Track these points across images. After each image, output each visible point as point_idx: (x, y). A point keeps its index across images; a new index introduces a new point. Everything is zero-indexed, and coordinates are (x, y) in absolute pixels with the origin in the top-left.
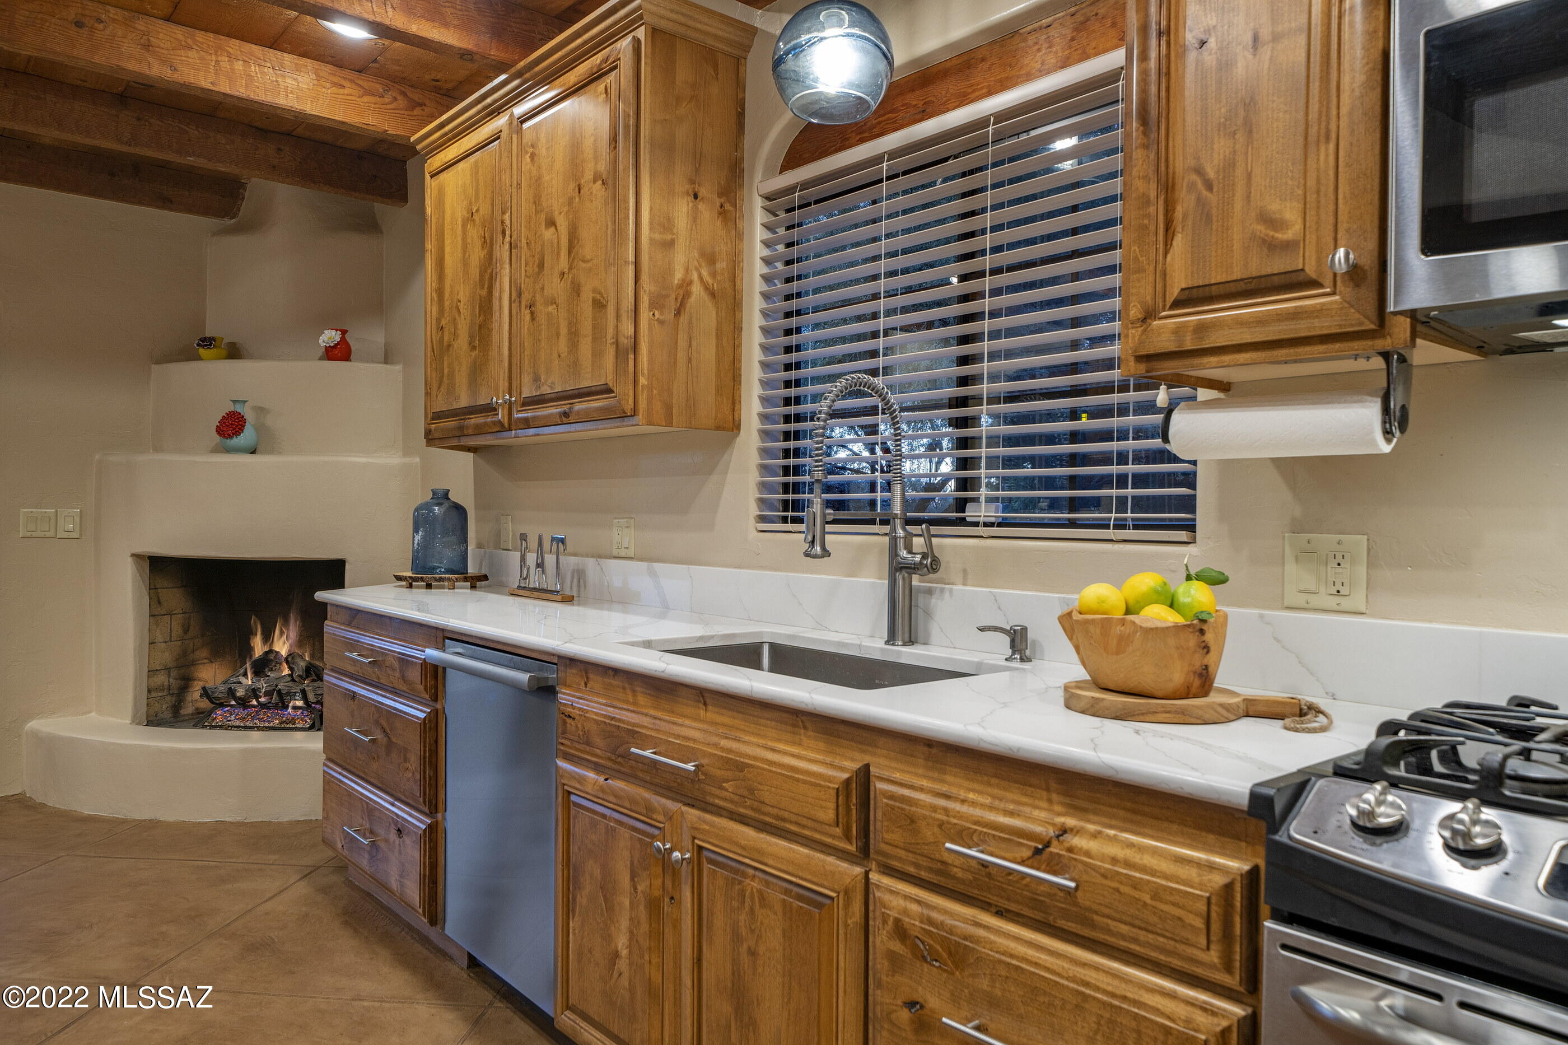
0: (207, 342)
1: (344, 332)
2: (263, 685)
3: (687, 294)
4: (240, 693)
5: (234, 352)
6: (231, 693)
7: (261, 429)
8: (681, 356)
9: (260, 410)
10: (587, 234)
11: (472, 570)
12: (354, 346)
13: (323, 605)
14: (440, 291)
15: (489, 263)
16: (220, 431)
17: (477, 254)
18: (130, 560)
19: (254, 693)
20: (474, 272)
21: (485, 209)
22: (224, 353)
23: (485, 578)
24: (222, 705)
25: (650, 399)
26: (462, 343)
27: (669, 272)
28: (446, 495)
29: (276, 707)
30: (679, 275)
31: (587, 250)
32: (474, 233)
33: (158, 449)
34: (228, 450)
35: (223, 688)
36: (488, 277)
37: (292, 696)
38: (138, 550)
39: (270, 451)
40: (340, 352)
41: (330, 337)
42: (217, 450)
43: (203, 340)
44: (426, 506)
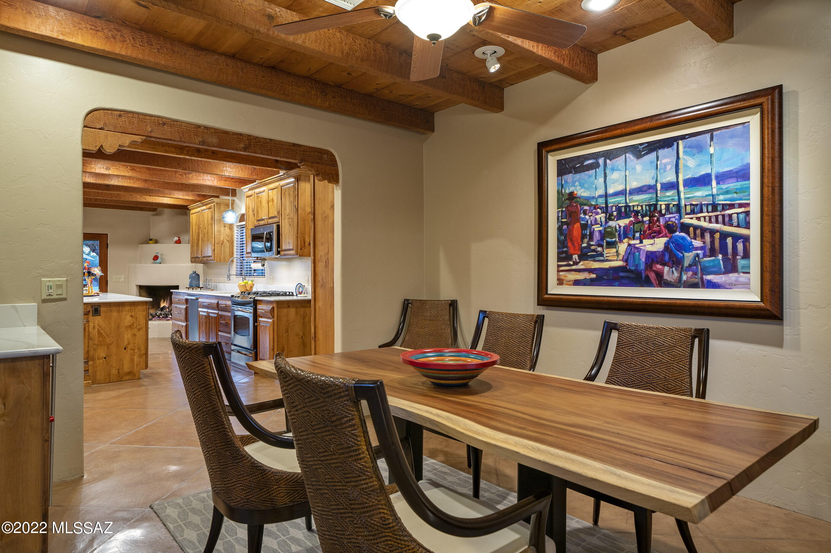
0: (151, 240)
1: (179, 237)
2: (163, 313)
3: (223, 242)
4: (158, 314)
5: (156, 242)
6: (156, 314)
7: (162, 259)
8: (223, 251)
9: (162, 255)
10: (209, 232)
11: (201, 286)
12: (181, 240)
13: (172, 292)
14: (192, 235)
15: (199, 232)
16: (153, 259)
17: (197, 231)
18: (135, 286)
19: (161, 314)
20: (197, 233)
21: (198, 224)
22: (154, 242)
23: (203, 288)
24: (154, 317)
25: (217, 258)
26: (195, 245)
27: (220, 238)
28: (195, 272)
29: (165, 317)
30: (222, 239)
31: (209, 235)
32: (197, 227)
33: (140, 263)
34: (155, 263)
35: (154, 313)
36: (198, 236)
37: (169, 315)
38: (137, 284)
39: (164, 263)
40: (178, 242)
41: (176, 239)
42: (153, 263)
43: (150, 239)
44: (191, 274)
